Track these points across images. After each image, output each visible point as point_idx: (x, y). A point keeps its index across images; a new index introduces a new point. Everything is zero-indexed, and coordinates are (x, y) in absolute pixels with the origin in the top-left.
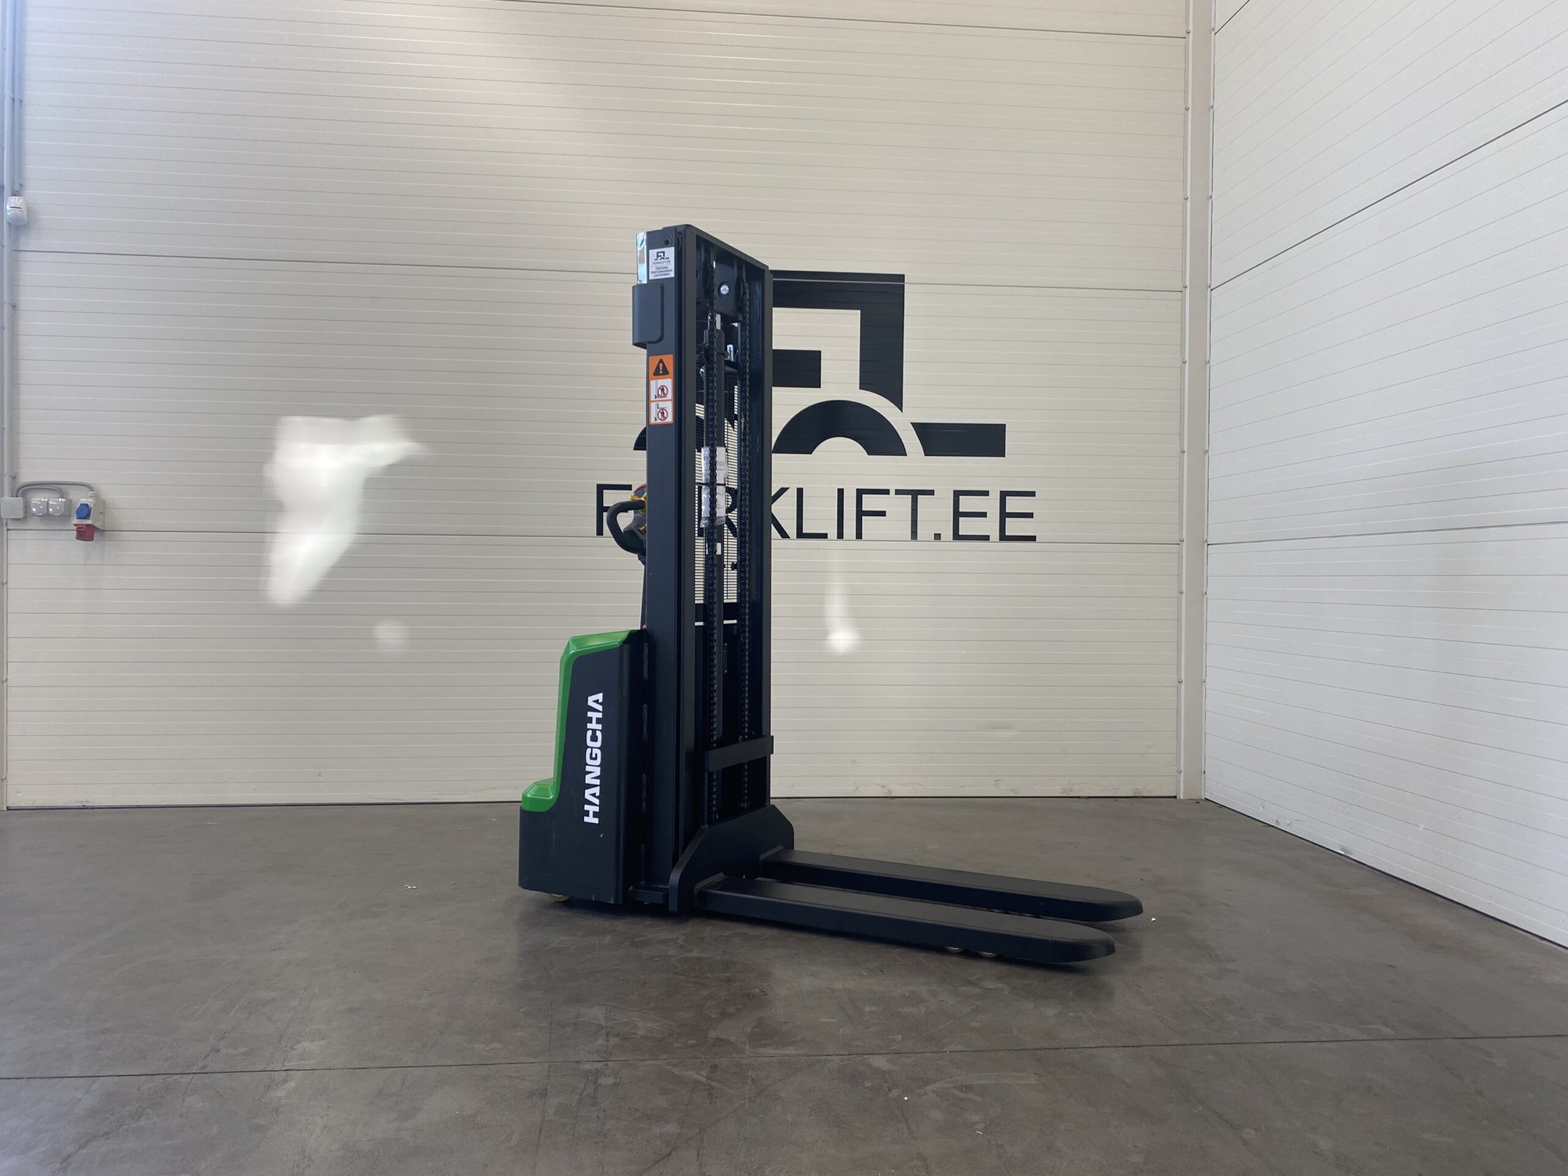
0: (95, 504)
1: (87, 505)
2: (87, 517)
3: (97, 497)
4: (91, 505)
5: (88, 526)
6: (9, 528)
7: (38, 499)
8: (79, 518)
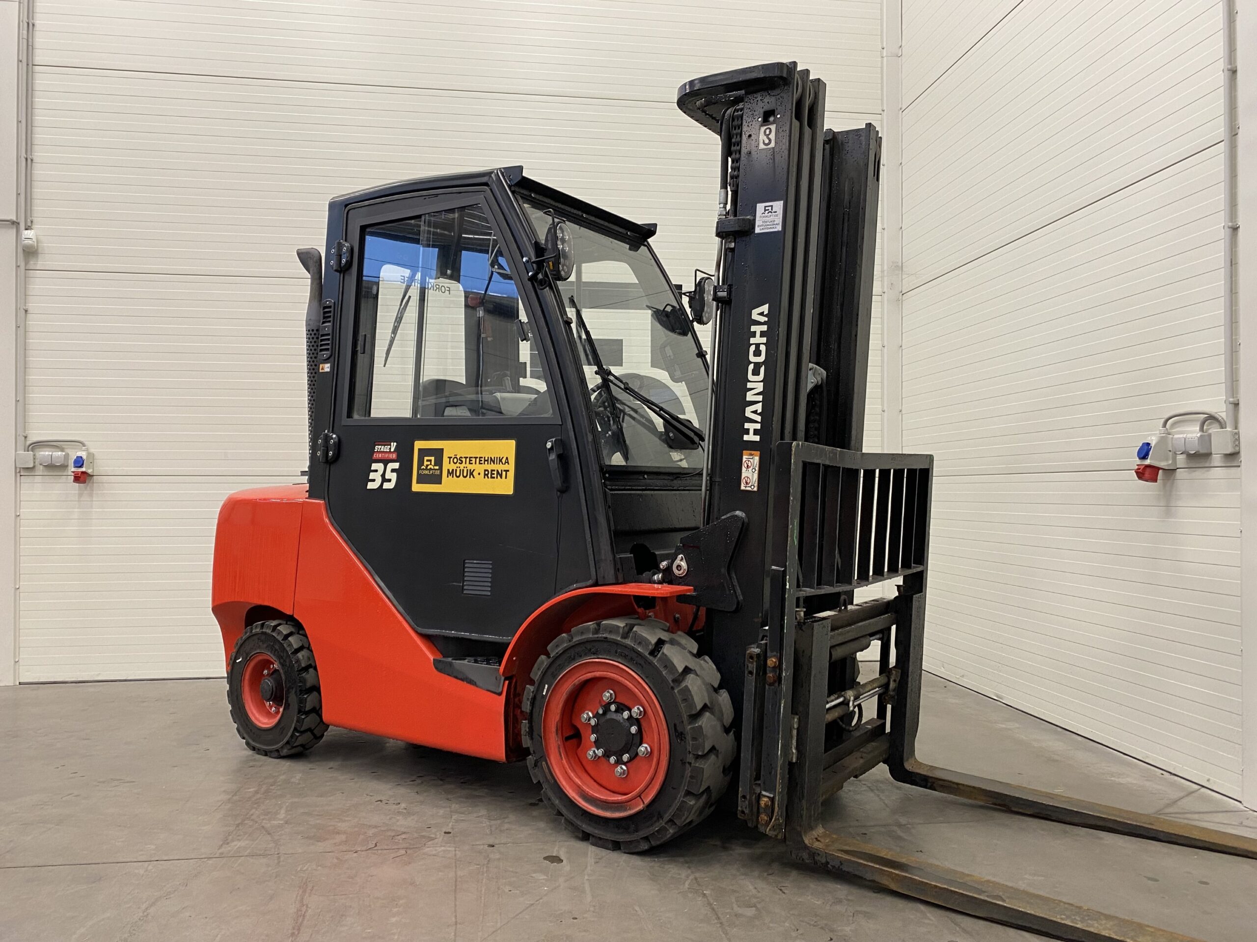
0: (87, 457)
1: (81, 457)
2: (81, 466)
3: (87, 450)
4: (84, 457)
5: (83, 473)
6: (22, 474)
7: (45, 453)
8: (75, 467)
